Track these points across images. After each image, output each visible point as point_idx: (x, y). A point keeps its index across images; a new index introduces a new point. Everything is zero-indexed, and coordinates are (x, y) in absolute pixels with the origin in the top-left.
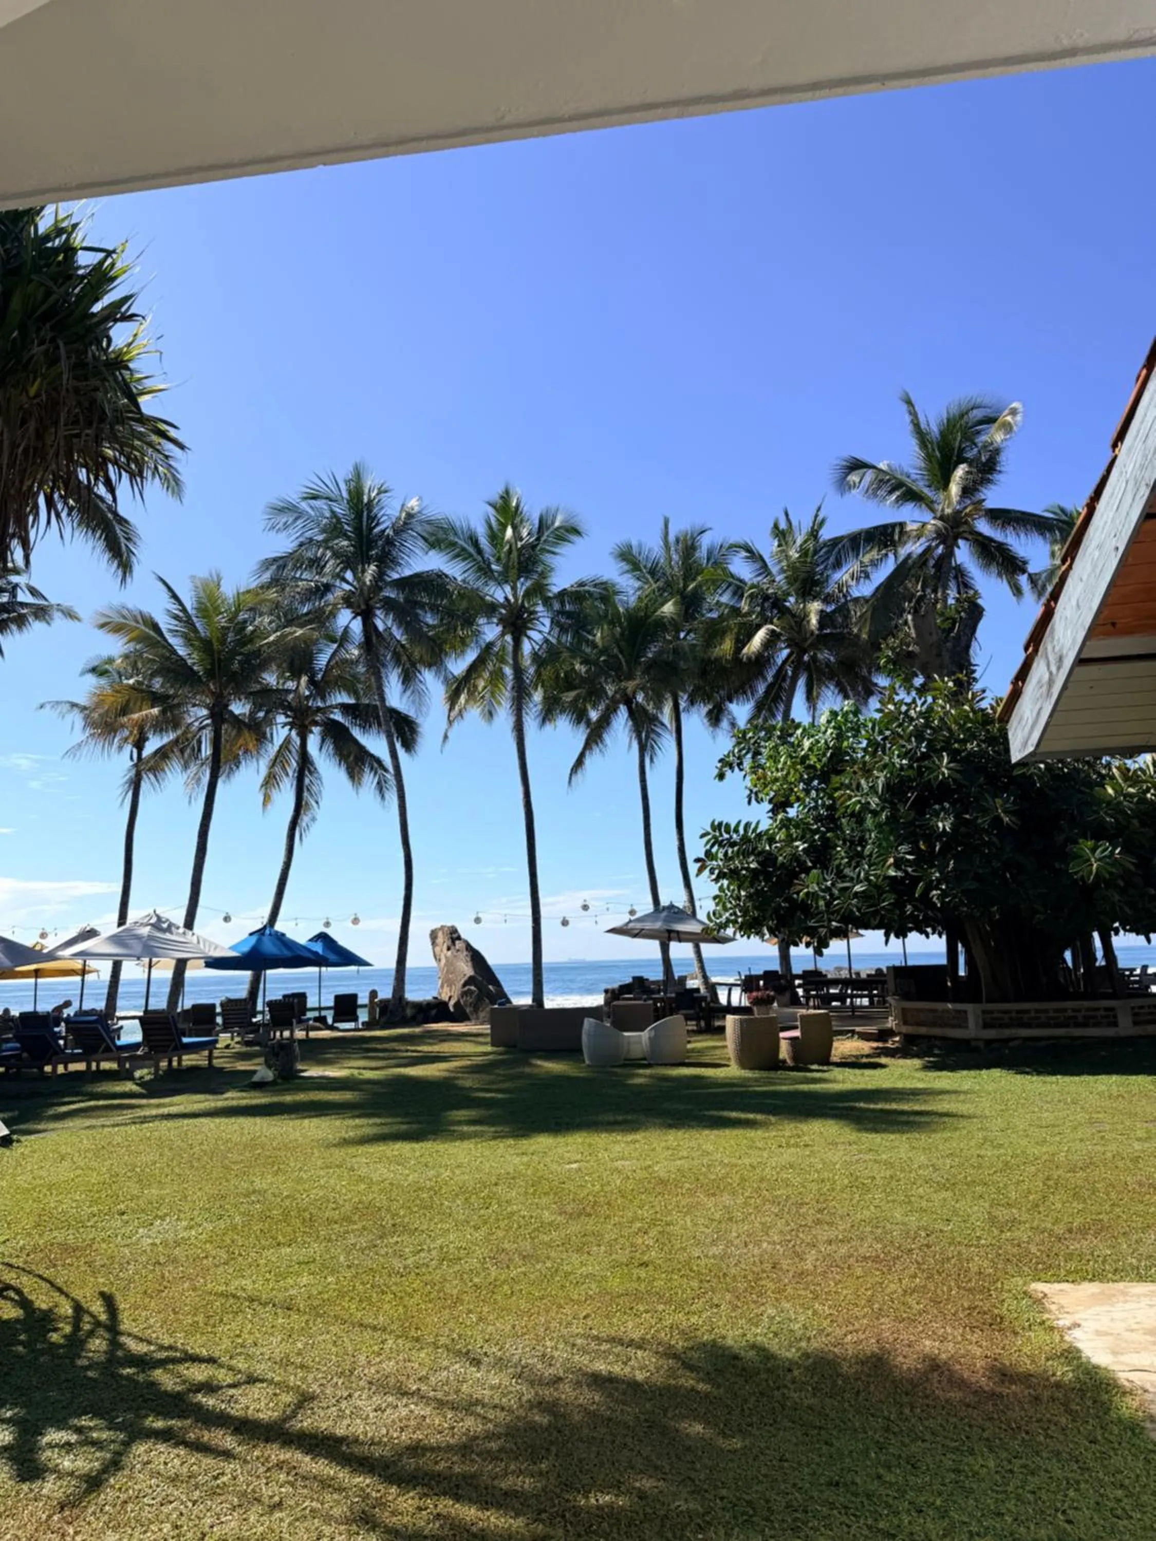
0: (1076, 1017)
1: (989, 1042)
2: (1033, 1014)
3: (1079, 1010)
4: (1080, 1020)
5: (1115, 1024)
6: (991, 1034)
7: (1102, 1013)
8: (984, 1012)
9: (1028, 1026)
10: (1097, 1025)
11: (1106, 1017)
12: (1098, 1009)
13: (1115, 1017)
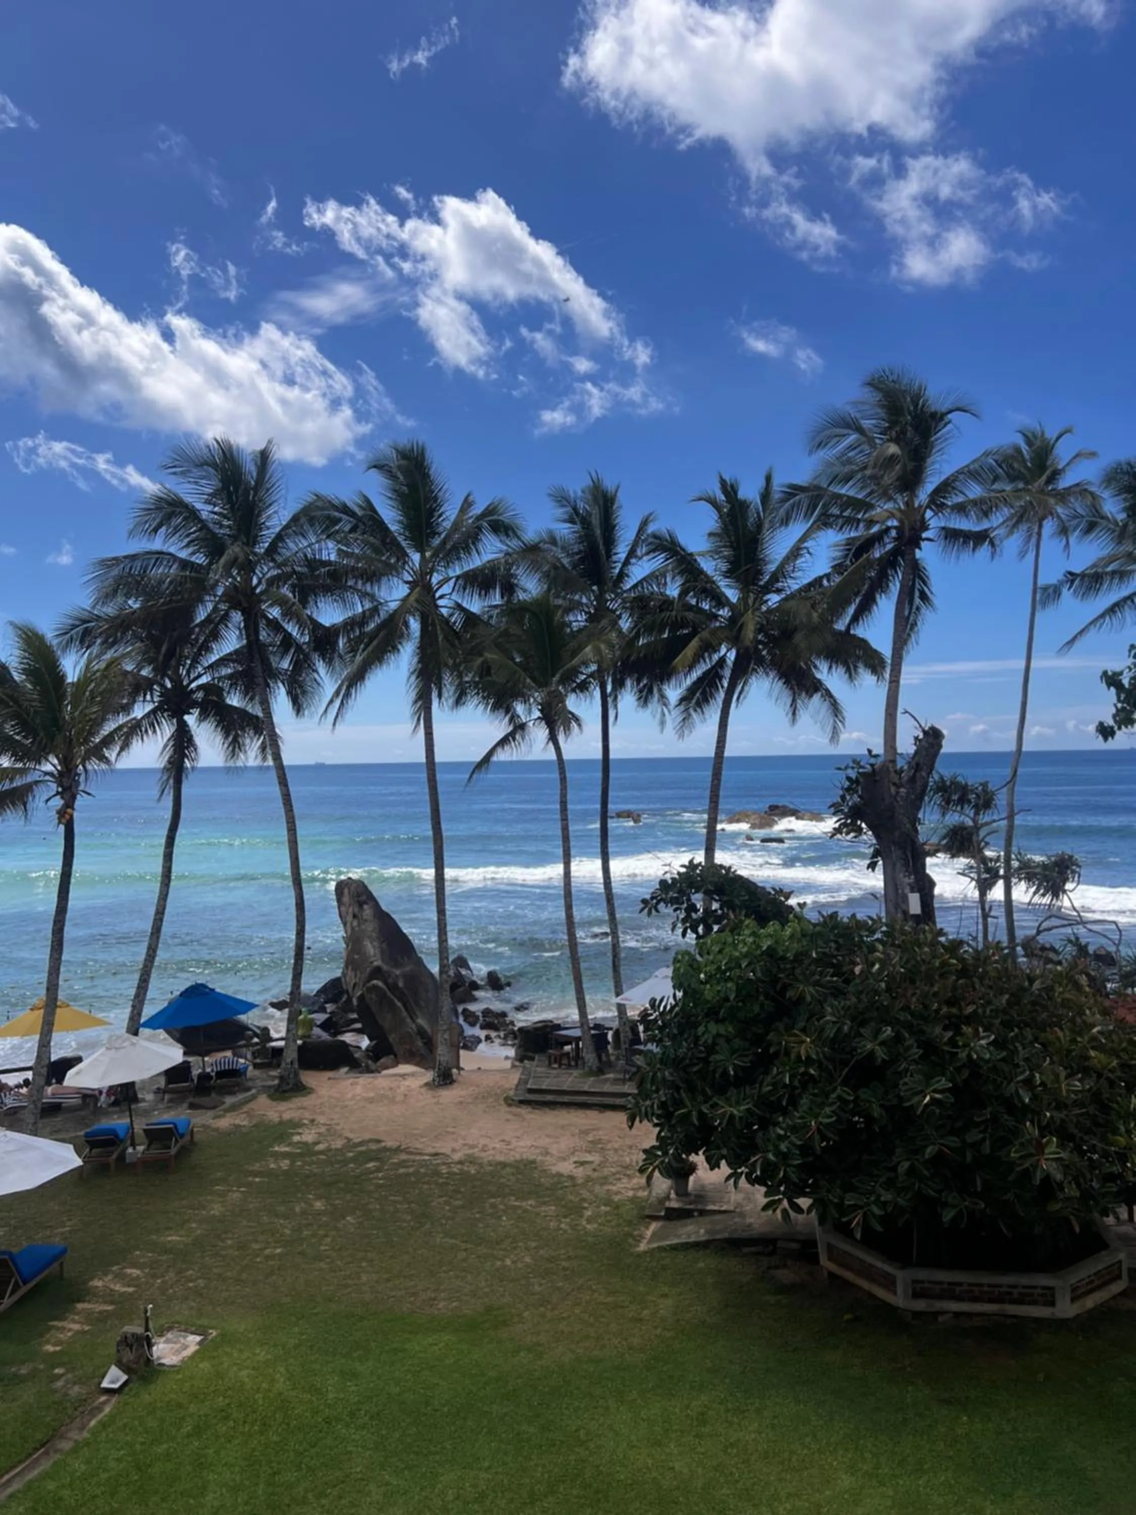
0: (1010, 1293)
1: (917, 1315)
2: (965, 1288)
3: (1015, 1287)
4: (1016, 1296)
5: (1052, 1304)
6: (920, 1305)
7: (1039, 1291)
8: (915, 1282)
9: (959, 1299)
10: (1034, 1303)
11: (1042, 1295)
12: (1035, 1287)
13: (1053, 1296)
